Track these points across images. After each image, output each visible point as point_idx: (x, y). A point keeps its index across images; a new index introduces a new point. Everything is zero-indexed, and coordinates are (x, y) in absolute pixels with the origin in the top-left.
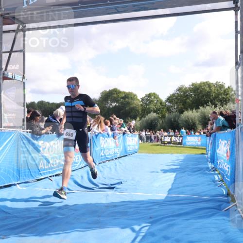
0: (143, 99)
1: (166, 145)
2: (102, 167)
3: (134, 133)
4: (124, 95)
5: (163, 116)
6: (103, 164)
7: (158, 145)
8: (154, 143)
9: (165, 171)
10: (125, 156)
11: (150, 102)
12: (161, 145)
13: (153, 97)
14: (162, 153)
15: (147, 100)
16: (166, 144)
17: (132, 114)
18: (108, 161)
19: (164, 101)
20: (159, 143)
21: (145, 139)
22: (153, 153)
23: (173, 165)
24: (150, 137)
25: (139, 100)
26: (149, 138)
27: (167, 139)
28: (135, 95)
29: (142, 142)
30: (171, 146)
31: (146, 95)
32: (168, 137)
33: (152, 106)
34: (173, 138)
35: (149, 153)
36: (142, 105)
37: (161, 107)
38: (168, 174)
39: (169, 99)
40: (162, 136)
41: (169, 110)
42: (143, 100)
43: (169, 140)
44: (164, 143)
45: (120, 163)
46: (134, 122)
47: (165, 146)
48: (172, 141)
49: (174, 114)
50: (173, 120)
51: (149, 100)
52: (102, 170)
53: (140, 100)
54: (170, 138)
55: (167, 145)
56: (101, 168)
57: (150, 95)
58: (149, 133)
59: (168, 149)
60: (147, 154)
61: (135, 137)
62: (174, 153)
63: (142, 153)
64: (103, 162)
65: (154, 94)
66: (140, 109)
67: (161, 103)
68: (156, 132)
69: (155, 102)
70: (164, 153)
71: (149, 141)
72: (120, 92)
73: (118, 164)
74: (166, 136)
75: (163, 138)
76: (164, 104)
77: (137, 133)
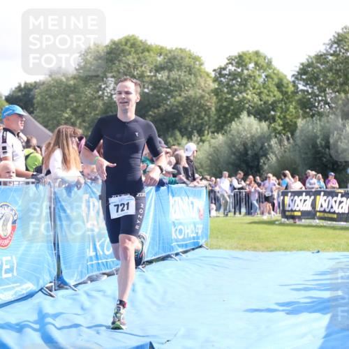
0: (220, 72)
1: (298, 222)
2: (88, 295)
3: (192, 185)
4: (160, 59)
5: (290, 128)
6: (90, 285)
7: (272, 223)
8: (257, 217)
9: (293, 309)
10: (164, 259)
11: (244, 84)
12: (282, 224)
13: (251, 66)
14: (285, 249)
15: (234, 75)
16: (300, 218)
17: (185, 122)
18: (109, 275)
19: (290, 79)
20: (276, 216)
21: (230, 201)
22: (255, 249)
23: (320, 288)
24: (248, 195)
25: (208, 75)
26: (242, 201)
27: (302, 204)
28: (196, 59)
29: (221, 213)
30: (316, 226)
31: (231, 61)
32: (304, 197)
33: (250, 95)
34: (322, 201)
35: (243, 248)
36: (216, 92)
37: (279, 95)
38: (305, 316)
39: (307, 72)
40: (284, 194)
41: (307, 106)
42: (221, 75)
43: (308, 207)
44: (293, 217)
45: (148, 282)
46: (192, 146)
47: (294, 225)
48: (318, 208)
49: (324, 119)
50: (318, 141)
51: (239, 75)
52: (87, 304)
53: (213, 75)
54: (310, 200)
55: (304, 221)
56: (83, 298)
57: (241, 60)
58: (243, 184)
59: (306, 236)
60: (237, 253)
61: (198, 195)
62: (324, 250)
63: (219, 248)
64: (92, 279)
65: (257, 53)
66: (212, 103)
67: (280, 86)
68: (264, 179)
69: (261, 80)
70: (292, 249)
71: (243, 210)
72: (148, 49)
73: (140, 285)
74: (299, 193)
75: (287, 200)
76: (291, 88)
77: (202, 184)
